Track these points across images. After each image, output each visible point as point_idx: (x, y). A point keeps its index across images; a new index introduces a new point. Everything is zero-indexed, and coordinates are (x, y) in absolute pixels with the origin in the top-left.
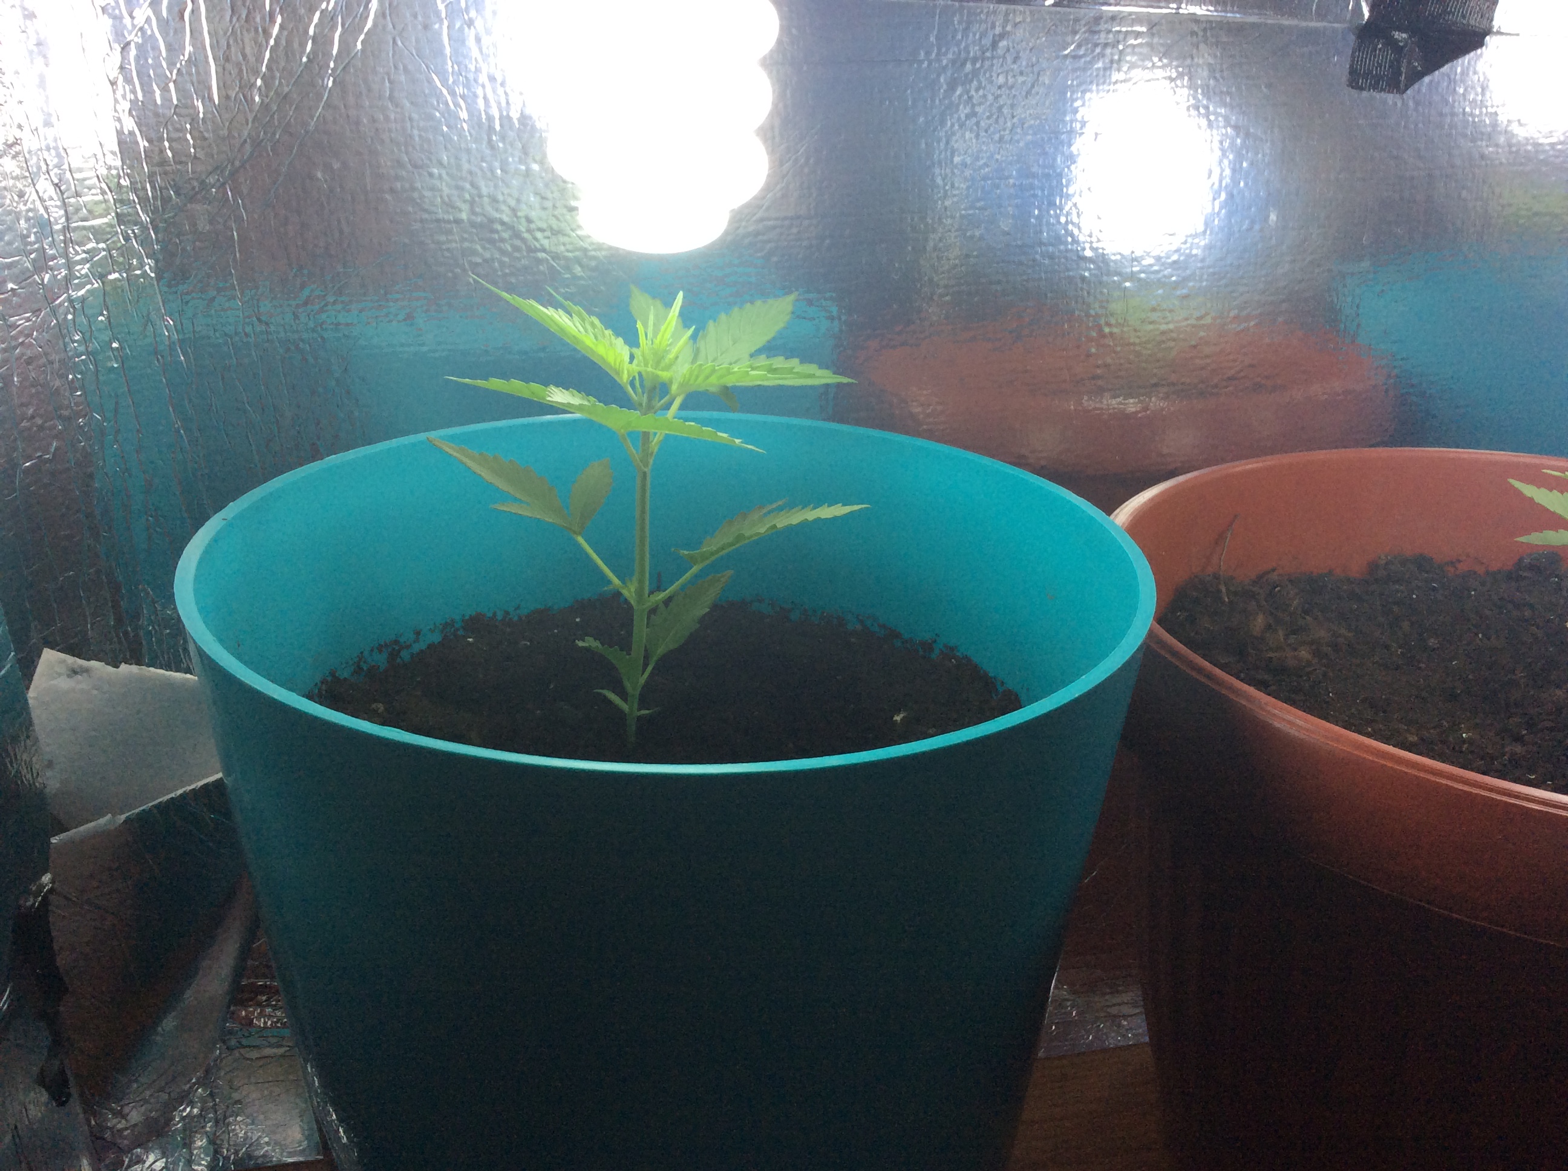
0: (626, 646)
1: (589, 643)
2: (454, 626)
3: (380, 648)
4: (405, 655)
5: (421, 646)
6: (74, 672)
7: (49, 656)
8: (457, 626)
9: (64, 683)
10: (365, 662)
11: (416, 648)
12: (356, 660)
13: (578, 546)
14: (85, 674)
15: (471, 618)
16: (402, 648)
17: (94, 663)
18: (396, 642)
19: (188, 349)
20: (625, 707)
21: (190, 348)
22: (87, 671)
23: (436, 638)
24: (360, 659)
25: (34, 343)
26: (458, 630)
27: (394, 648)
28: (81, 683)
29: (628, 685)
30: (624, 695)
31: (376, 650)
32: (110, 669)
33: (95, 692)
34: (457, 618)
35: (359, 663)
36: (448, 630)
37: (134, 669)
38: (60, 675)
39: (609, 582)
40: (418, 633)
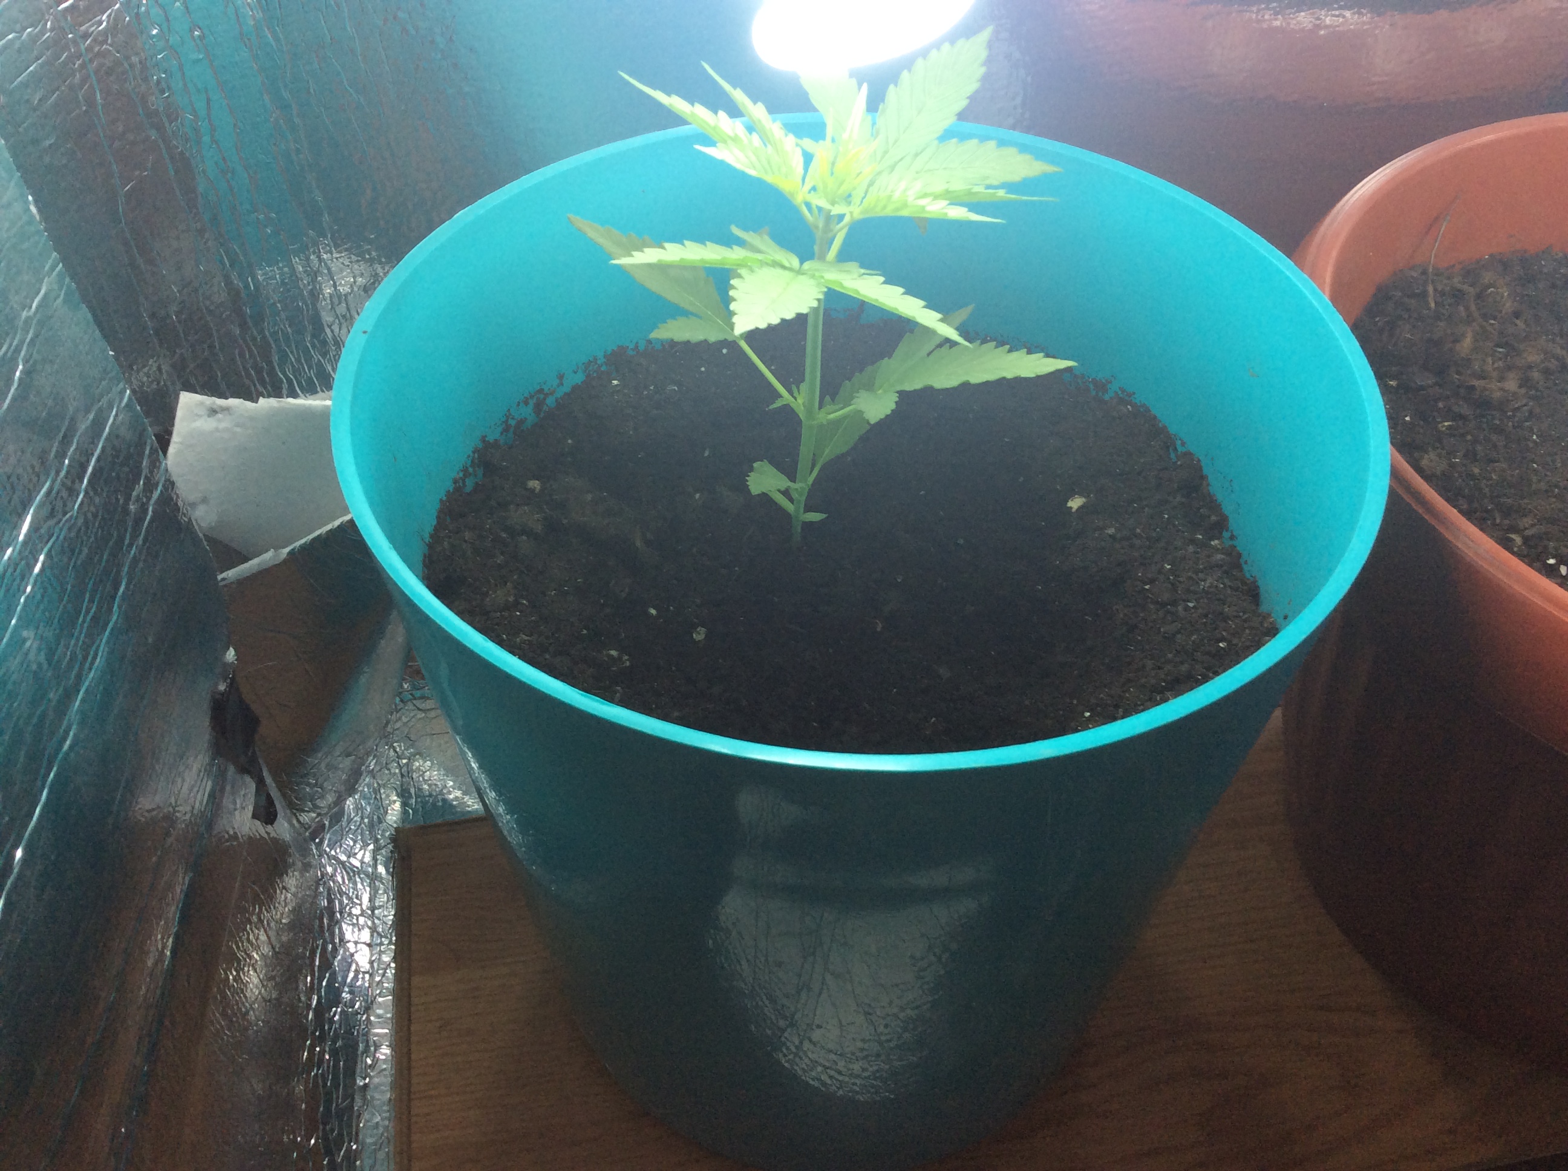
2: (596, 363)
3: (526, 400)
4: (550, 401)
5: (566, 388)
6: (213, 412)
7: (187, 400)
8: (599, 362)
9: (207, 424)
10: (513, 418)
11: (560, 393)
12: (504, 419)
14: (226, 412)
15: (613, 353)
16: (547, 395)
17: (233, 402)
18: (541, 391)
19: (277, 28)
21: (278, 26)
22: (226, 410)
23: (579, 378)
24: (508, 417)
25: (111, 49)
26: (600, 366)
27: (538, 398)
28: (222, 423)
31: (522, 404)
32: (249, 404)
33: (238, 430)
34: (600, 355)
35: (507, 421)
36: (591, 368)
37: (273, 402)
38: (200, 416)
40: (561, 377)
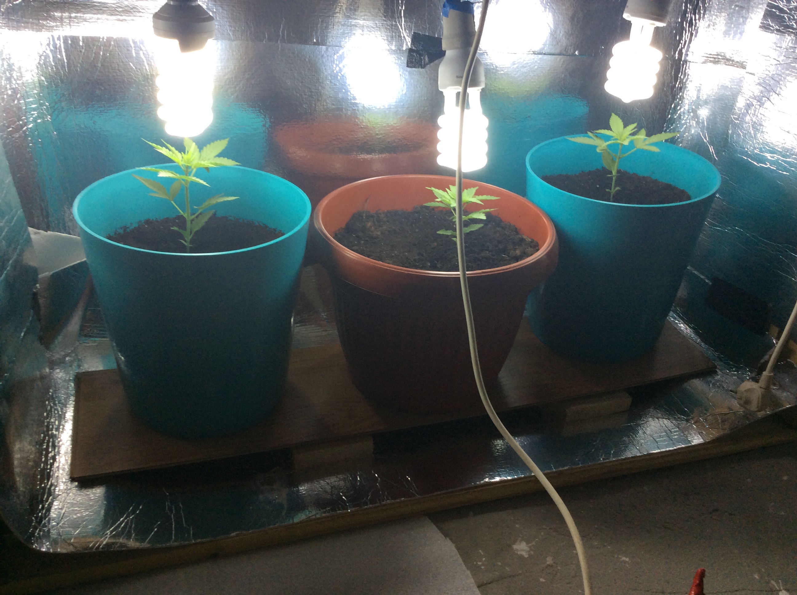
0: (185, 229)
1: (175, 228)
3: (121, 228)
4: (128, 230)
5: (133, 227)
6: (35, 233)
9: (33, 236)
10: (118, 231)
11: (131, 228)
13: (172, 204)
15: (146, 220)
17: (41, 231)
20: (186, 244)
22: (39, 233)
23: (137, 225)
26: (143, 223)
27: (125, 228)
28: (38, 237)
29: (186, 239)
30: (185, 241)
32: (45, 233)
33: (41, 239)
34: (142, 220)
35: (116, 232)
36: (140, 223)
37: (52, 233)
38: (32, 234)
39: (180, 213)
40: (131, 224)
